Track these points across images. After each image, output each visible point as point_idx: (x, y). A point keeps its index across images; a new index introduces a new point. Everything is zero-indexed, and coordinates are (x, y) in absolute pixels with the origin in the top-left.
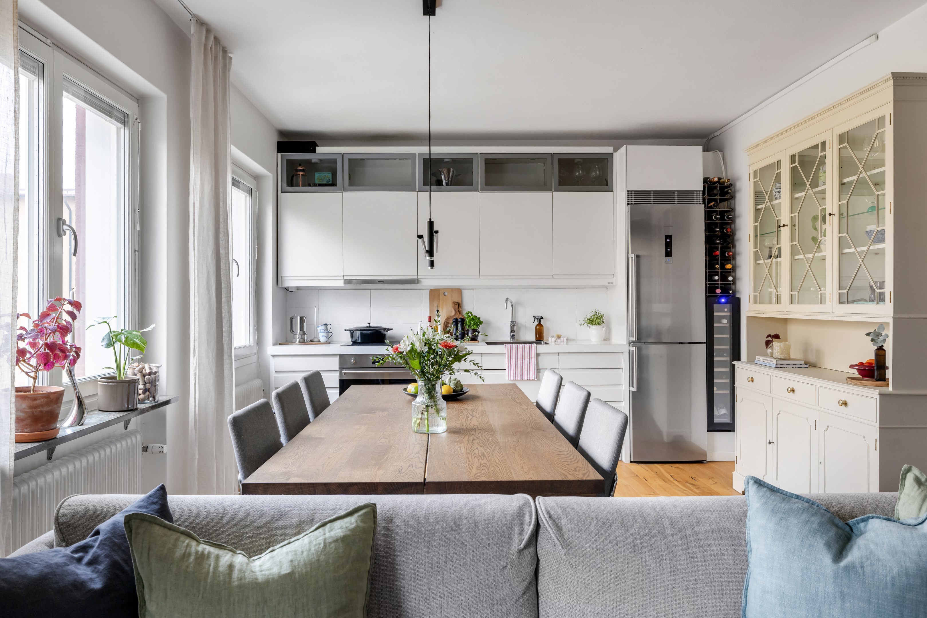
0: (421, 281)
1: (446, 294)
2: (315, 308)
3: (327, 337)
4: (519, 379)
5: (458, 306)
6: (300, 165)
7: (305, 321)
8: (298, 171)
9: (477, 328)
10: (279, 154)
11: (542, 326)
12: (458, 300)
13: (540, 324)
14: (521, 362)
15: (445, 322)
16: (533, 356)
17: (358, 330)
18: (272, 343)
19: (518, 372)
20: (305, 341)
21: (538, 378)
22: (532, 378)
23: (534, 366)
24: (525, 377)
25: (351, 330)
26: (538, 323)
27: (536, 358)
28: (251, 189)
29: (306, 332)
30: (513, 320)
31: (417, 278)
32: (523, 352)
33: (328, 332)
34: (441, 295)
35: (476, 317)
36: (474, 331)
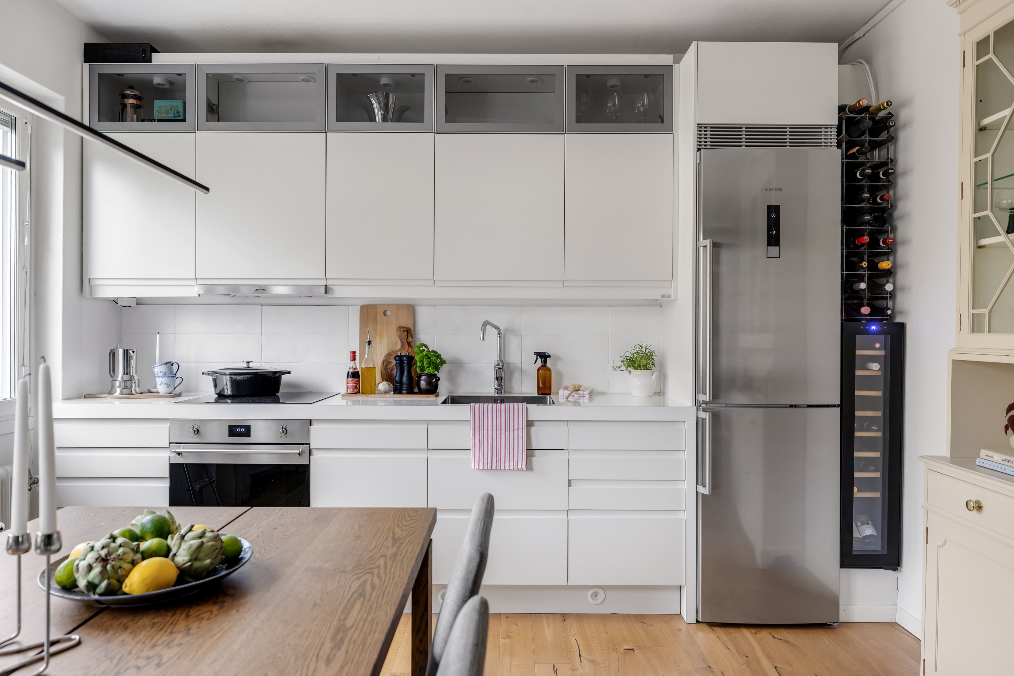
0: (332, 289)
1: (388, 313)
2: (158, 335)
3: (169, 386)
4: (494, 468)
5: (408, 333)
6: (131, 88)
7: (134, 358)
8: (124, 96)
9: (436, 372)
10: (86, 65)
11: (549, 370)
12: (409, 325)
13: (545, 367)
14: (499, 436)
15: (384, 361)
16: (520, 427)
17: (225, 374)
18: (63, 396)
19: (492, 455)
20: (134, 392)
21: (529, 466)
22: (518, 467)
23: (522, 444)
24: (505, 463)
25: (214, 374)
26: (542, 364)
27: (525, 429)
28: (11, 116)
29: (136, 377)
30: (500, 359)
31: (325, 284)
32: (501, 419)
33: (173, 376)
34: (378, 315)
35: (435, 352)
36: (431, 376)
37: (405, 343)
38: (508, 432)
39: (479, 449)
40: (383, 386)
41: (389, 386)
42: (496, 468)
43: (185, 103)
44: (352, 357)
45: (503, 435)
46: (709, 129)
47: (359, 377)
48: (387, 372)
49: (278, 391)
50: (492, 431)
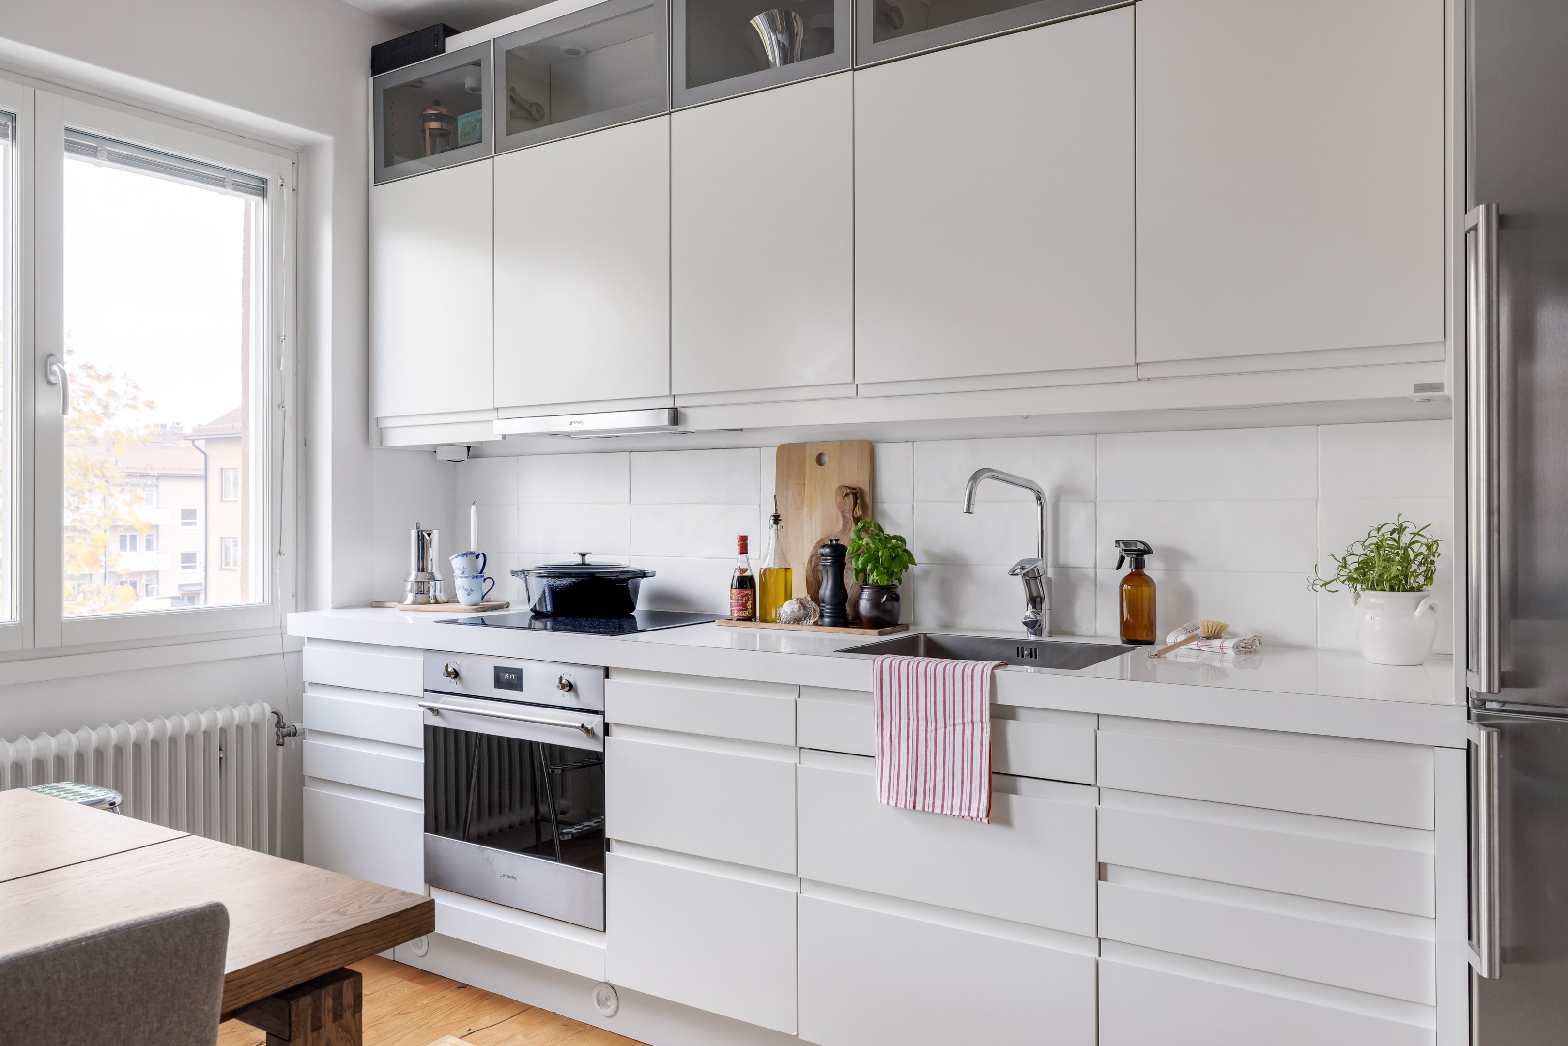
0: (685, 415)
1: (826, 459)
2: (473, 508)
3: (473, 592)
4: (919, 806)
5: (860, 500)
6: (437, 103)
8: (425, 119)
9: (896, 582)
10: (372, 78)
11: (1149, 582)
12: (862, 482)
13: (1138, 575)
14: (931, 735)
15: (812, 557)
16: (977, 718)
18: (333, 603)
19: (916, 776)
20: (432, 602)
21: (997, 813)
22: (969, 813)
23: (981, 759)
24: (943, 800)
26: (1132, 569)
27: (989, 725)
28: (261, 179)
29: (438, 576)
30: (1042, 556)
31: (672, 406)
32: (935, 696)
33: (477, 576)
34: (807, 463)
35: (895, 537)
36: (879, 590)
37: (849, 519)
38: (952, 728)
39: (891, 759)
40: (794, 607)
41: (799, 607)
42: (924, 807)
43: (482, 108)
44: (739, 547)
45: (940, 732)
47: (753, 587)
48: (817, 579)
49: (633, 608)
50: (918, 721)
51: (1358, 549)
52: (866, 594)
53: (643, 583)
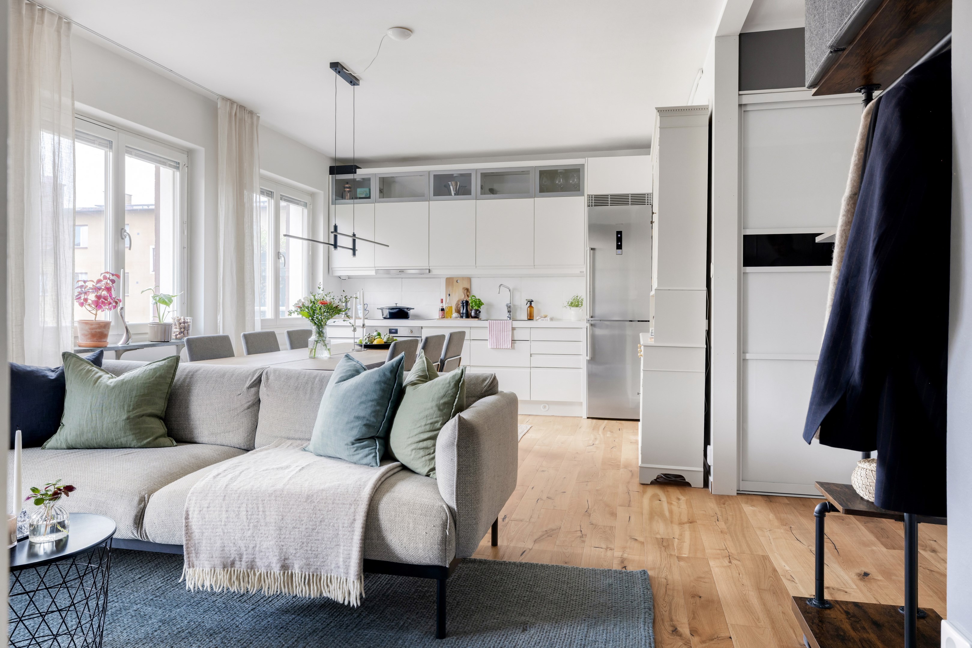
0: (432, 271)
1: (459, 281)
3: (364, 314)
5: (467, 290)
6: (347, 183)
8: (345, 188)
9: (479, 308)
10: (331, 176)
11: (533, 307)
12: (468, 287)
13: (531, 306)
14: (500, 334)
15: (456, 304)
16: (509, 330)
17: (388, 309)
19: (497, 342)
21: (513, 347)
22: (507, 348)
23: (510, 337)
24: (502, 346)
25: (382, 309)
26: (529, 305)
27: (511, 331)
28: (306, 203)
30: (510, 302)
31: (429, 268)
32: (501, 327)
34: (454, 282)
35: (479, 299)
36: (476, 310)
37: (465, 295)
38: (504, 332)
39: (492, 340)
40: (455, 315)
41: (457, 315)
42: (499, 348)
43: (370, 190)
44: (441, 302)
45: (502, 333)
46: (593, 197)
47: (444, 311)
48: (458, 309)
49: (408, 315)
50: (497, 332)
51: (571, 300)
52: (473, 311)
53: (411, 310)
